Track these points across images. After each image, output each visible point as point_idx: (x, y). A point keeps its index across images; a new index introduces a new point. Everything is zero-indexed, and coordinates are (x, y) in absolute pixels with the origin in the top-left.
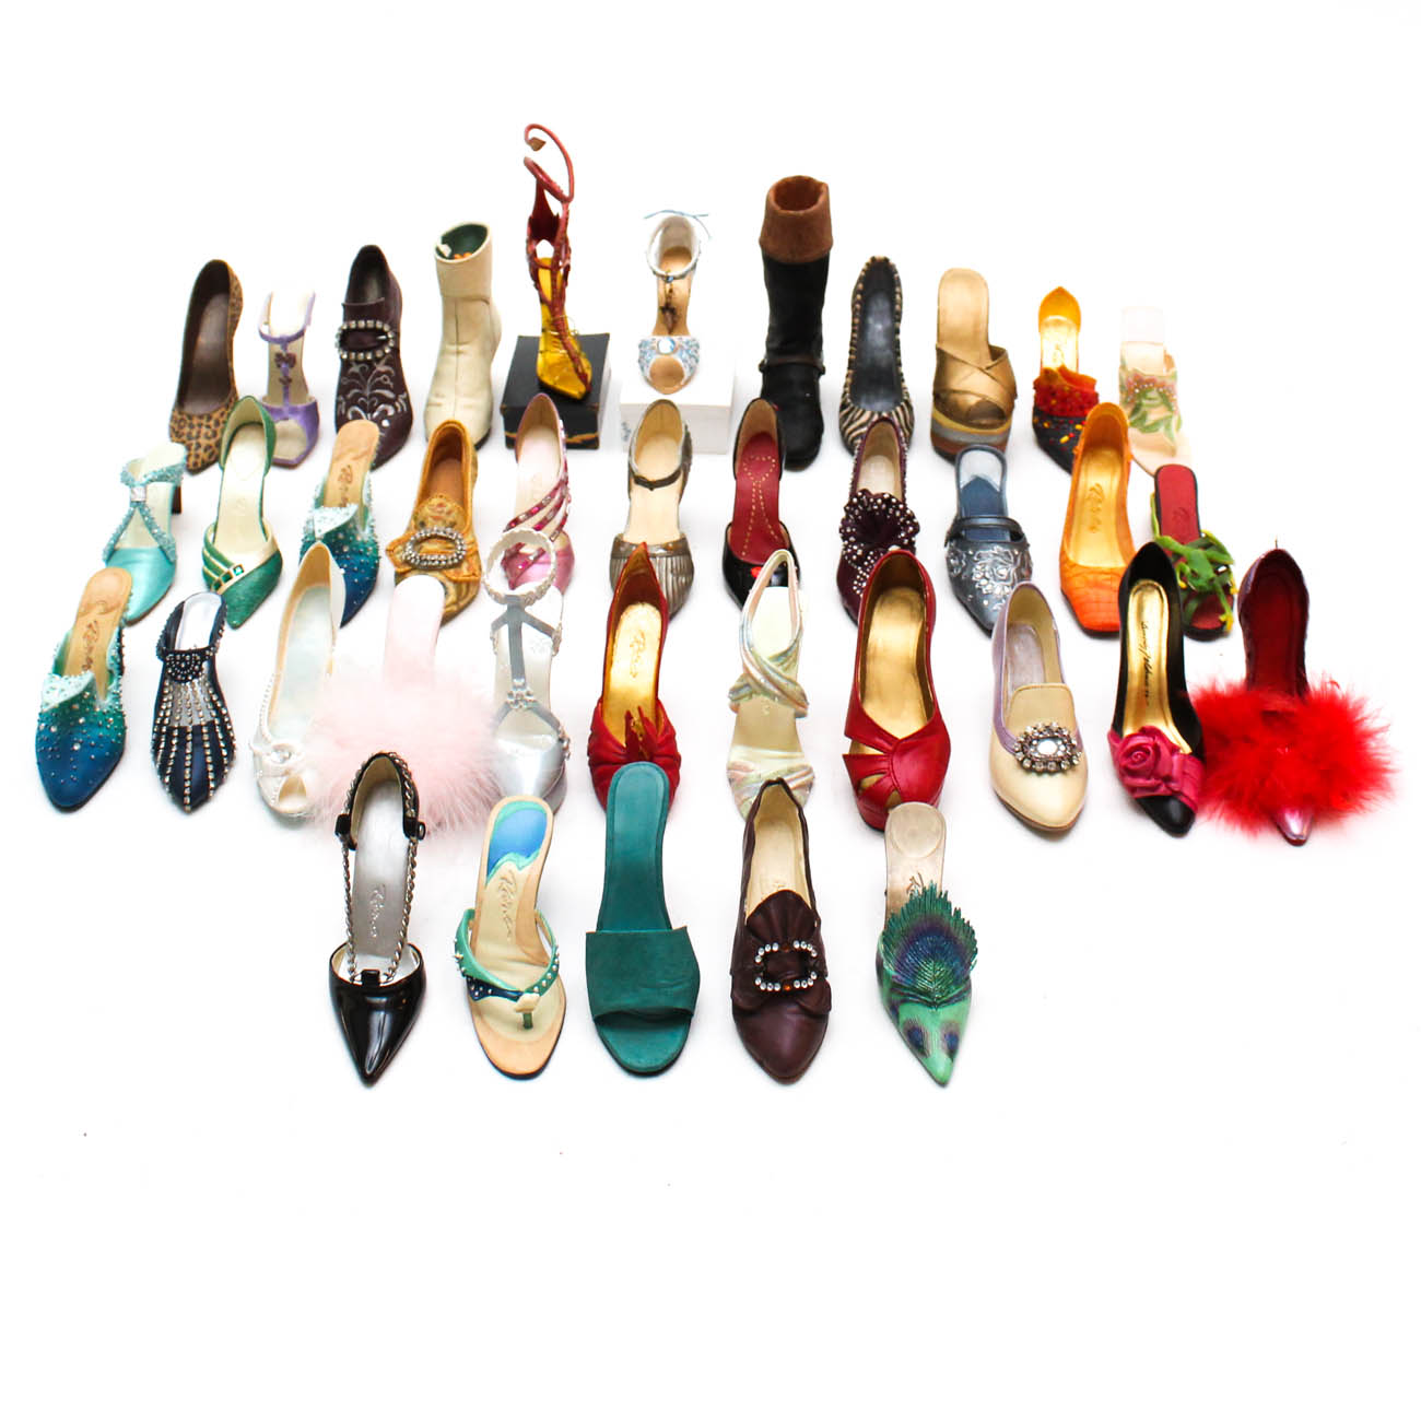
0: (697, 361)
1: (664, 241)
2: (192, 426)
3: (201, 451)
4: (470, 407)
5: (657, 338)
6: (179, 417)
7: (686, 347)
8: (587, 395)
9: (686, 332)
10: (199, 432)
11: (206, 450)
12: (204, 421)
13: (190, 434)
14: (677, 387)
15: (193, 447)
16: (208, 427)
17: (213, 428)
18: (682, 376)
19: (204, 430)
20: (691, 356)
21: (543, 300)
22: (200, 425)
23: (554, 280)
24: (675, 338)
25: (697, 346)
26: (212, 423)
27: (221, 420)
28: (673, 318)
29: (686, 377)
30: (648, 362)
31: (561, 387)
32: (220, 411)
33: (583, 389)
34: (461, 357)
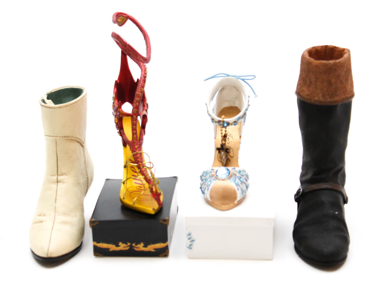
0: (247, 187)
1: (220, 101)
4: (65, 223)
5: (215, 169)
7: (238, 175)
8: (159, 212)
9: (238, 166)
14: (232, 205)
18: (235, 198)
20: (242, 182)
21: (125, 143)
23: (134, 129)
24: (230, 168)
25: (247, 176)
28: (226, 156)
29: (238, 198)
30: (208, 186)
31: (139, 206)
33: (156, 206)
34: (60, 184)
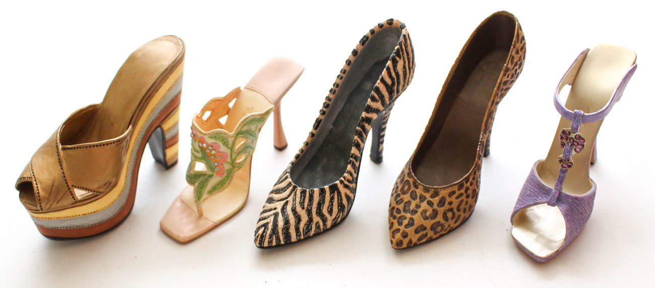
2: (414, 197)
3: (411, 230)
6: (406, 178)
10: (418, 206)
11: (417, 232)
12: (428, 195)
13: (409, 203)
15: (406, 222)
16: (430, 204)
17: (435, 207)
19: (424, 205)
22: (422, 198)
26: (436, 200)
27: (448, 200)
32: (450, 190)
